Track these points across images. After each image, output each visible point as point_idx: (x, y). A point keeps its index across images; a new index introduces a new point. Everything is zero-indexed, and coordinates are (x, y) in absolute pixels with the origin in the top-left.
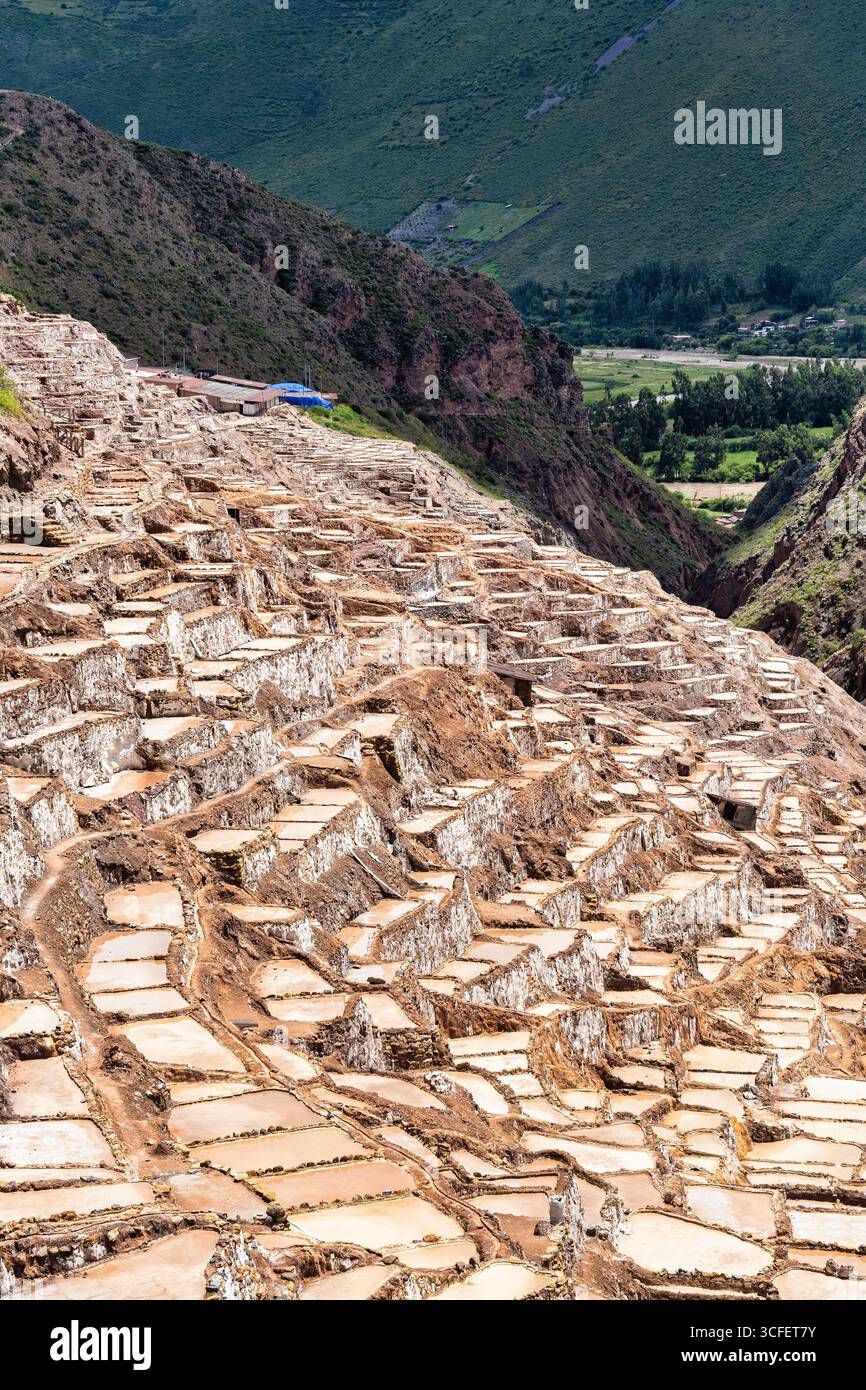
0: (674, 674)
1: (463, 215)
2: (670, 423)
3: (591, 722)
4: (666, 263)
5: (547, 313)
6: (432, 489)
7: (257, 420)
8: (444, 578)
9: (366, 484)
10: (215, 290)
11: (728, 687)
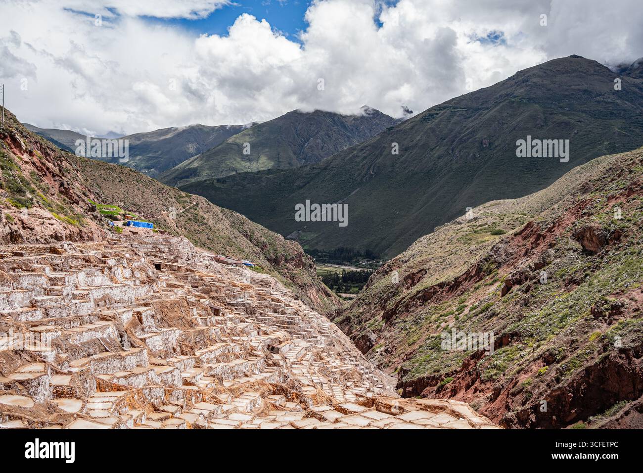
0: (298, 323)
1: (303, 234)
2: (341, 281)
3: (260, 329)
4: (345, 247)
5: (319, 256)
6: (272, 285)
7: (236, 267)
8: (246, 297)
9: (257, 283)
10: (234, 240)
11: (311, 328)
